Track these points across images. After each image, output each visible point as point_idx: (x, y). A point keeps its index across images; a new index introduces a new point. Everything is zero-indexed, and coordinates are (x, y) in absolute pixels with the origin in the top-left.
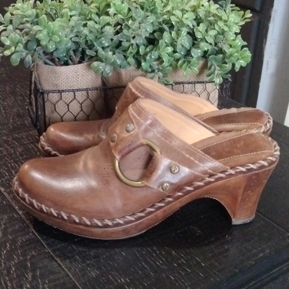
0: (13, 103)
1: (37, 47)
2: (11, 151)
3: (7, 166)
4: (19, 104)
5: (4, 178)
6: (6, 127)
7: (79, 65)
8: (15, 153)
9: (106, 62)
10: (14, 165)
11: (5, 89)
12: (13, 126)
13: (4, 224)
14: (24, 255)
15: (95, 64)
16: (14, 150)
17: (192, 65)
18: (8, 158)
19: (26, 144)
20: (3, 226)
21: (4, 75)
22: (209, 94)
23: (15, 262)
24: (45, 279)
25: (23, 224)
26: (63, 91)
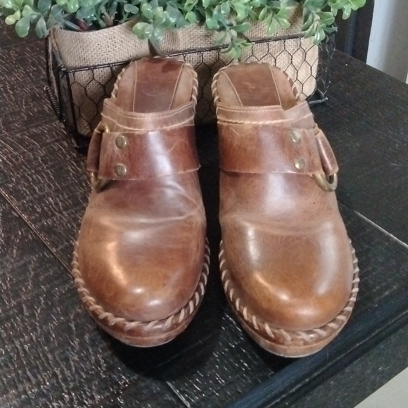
0: (23, 78)
1: (52, 5)
2: (29, 156)
3: (27, 180)
4: (32, 79)
5: (24, 198)
6: (18, 117)
7: (115, 27)
8: (36, 159)
9: (154, 23)
10: (37, 178)
11: (10, 55)
12: (28, 115)
13: (34, 270)
14: (66, 313)
15: (139, 26)
16: (34, 155)
17: (279, 17)
18: (27, 167)
19: (49, 143)
20: (32, 273)
21: (5, 33)
22: (305, 53)
23: (54, 325)
24: (97, 346)
25: (59, 268)
26: (95, 67)
